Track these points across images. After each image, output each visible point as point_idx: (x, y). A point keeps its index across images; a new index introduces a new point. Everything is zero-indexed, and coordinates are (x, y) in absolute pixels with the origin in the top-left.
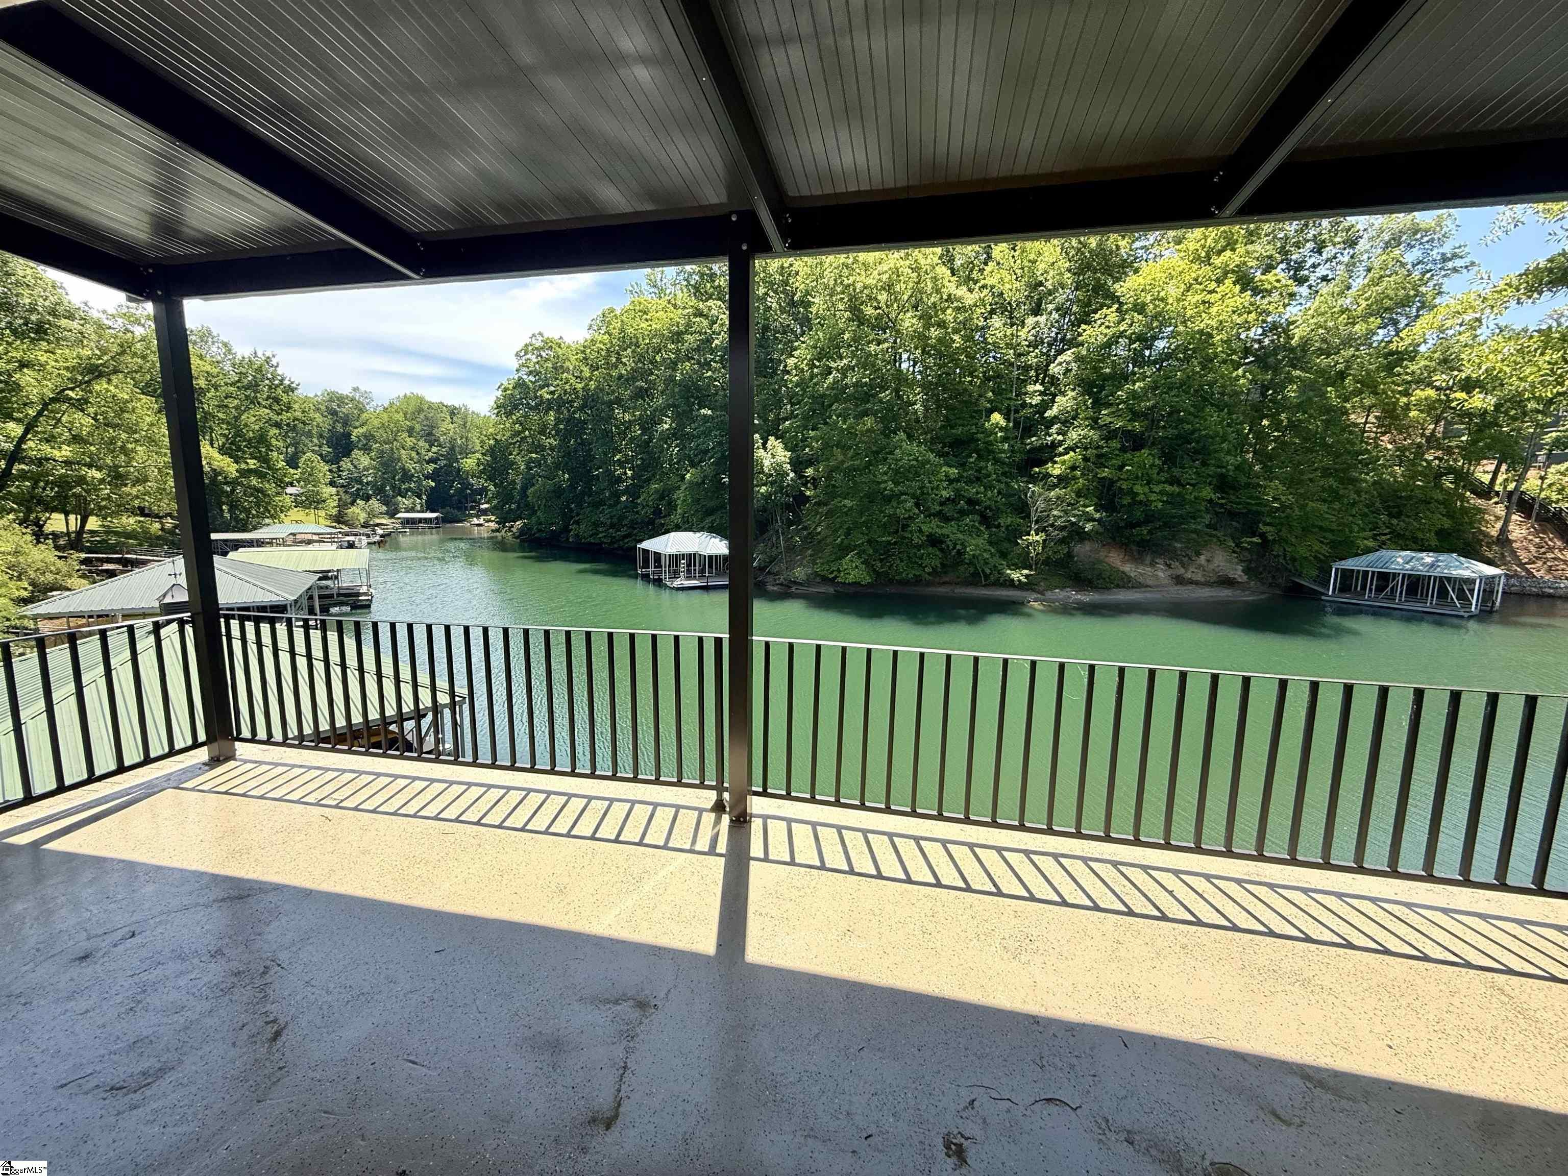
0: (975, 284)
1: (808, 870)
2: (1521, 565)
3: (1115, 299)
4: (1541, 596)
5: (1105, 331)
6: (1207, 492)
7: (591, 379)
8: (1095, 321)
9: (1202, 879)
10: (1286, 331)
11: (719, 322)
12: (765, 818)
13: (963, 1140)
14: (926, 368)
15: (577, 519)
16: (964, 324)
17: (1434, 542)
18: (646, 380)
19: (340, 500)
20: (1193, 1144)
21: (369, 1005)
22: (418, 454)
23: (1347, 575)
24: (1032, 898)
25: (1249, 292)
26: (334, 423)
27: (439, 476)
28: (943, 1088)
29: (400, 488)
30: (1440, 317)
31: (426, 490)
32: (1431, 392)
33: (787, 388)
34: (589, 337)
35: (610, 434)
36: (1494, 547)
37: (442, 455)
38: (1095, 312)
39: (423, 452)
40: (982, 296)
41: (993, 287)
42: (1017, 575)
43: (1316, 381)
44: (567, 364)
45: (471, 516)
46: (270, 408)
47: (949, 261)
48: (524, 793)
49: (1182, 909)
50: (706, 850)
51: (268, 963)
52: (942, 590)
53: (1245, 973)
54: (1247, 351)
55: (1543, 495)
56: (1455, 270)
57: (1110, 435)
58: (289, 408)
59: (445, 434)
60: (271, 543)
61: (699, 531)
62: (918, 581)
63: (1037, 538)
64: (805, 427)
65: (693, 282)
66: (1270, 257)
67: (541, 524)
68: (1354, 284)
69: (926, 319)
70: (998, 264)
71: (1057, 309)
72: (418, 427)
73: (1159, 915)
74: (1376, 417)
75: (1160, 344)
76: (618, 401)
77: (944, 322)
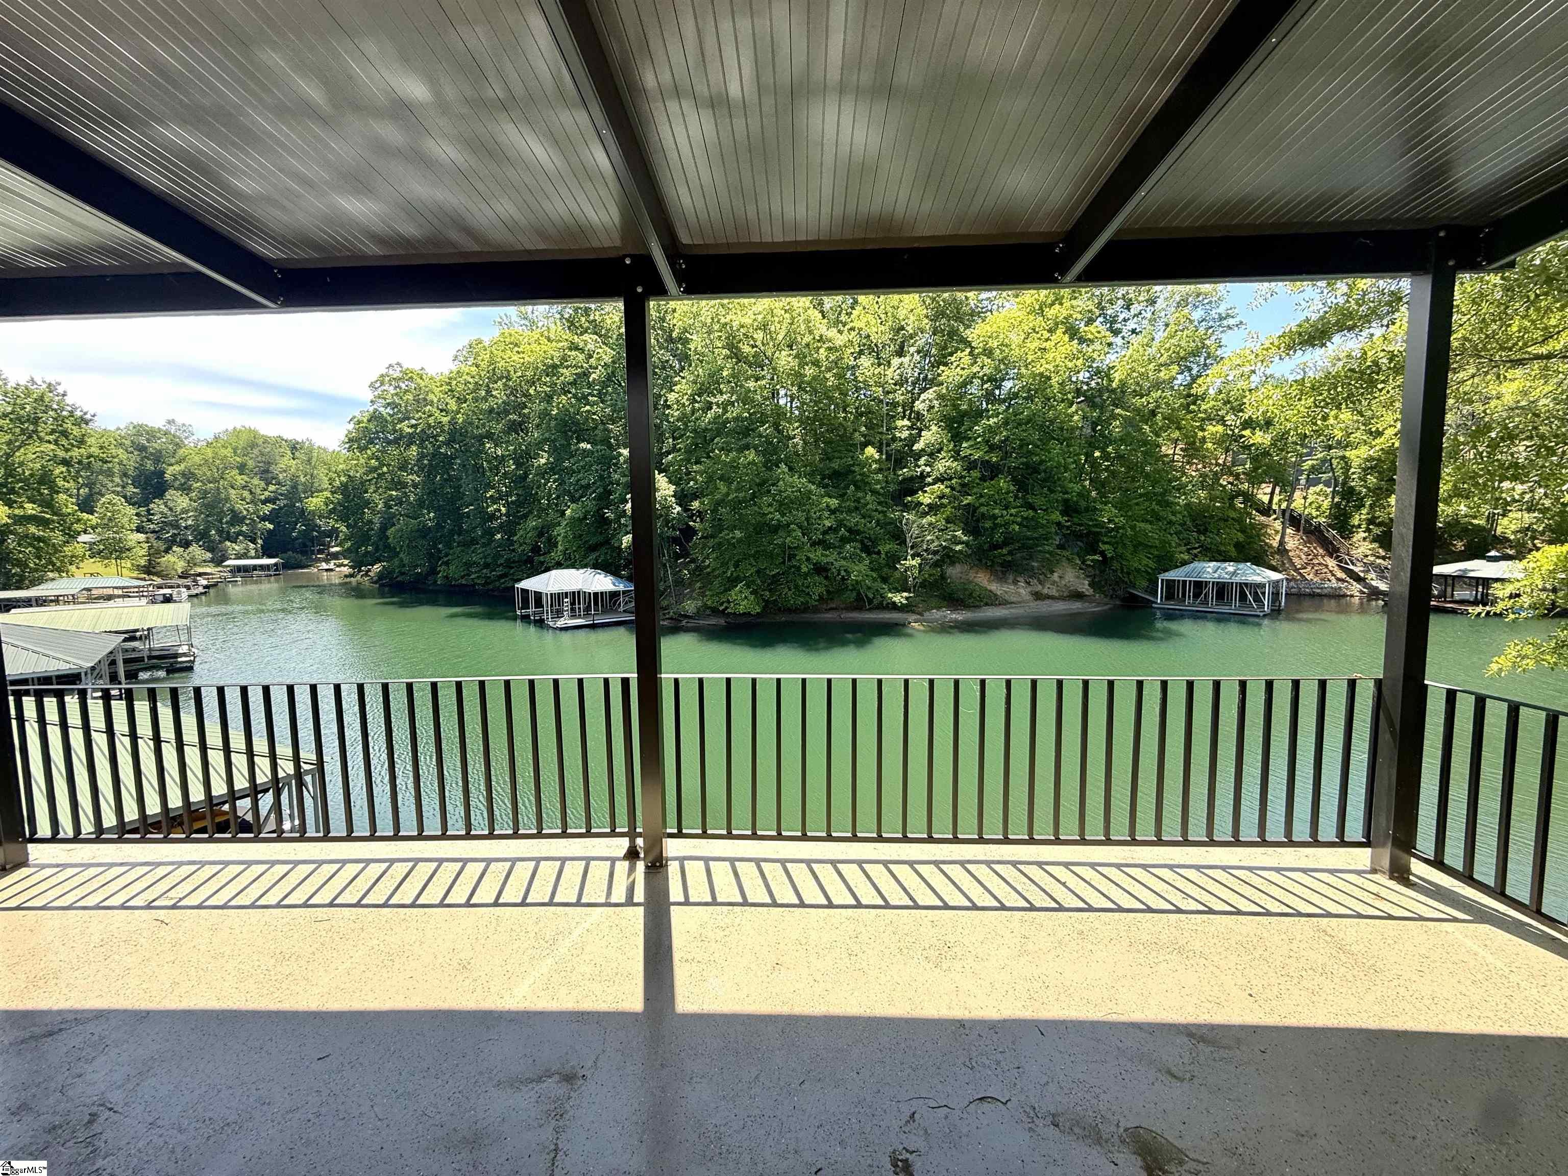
0: (844, 326)
1: (731, 908)
2: (1296, 570)
3: (968, 344)
4: (1313, 595)
5: (961, 372)
6: (1056, 516)
7: (458, 412)
8: (952, 363)
9: (1088, 868)
10: (1108, 375)
11: (595, 355)
12: (682, 860)
13: (908, 1155)
14: (803, 403)
15: (445, 559)
16: (836, 363)
17: (1233, 553)
18: (520, 413)
19: (150, 548)
20: (1109, 1115)
21: (239, 1136)
22: (251, 493)
23: (1170, 584)
24: (946, 907)
25: (1076, 341)
26: (142, 460)
27: (278, 517)
28: (885, 1107)
29: (228, 532)
30: (1225, 368)
31: (262, 534)
32: (1220, 428)
33: (669, 422)
34: (455, 369)
35: (481, 470)
36: (1277, 557)
37: (281, 495)
38: (951, 354)
39: (258, 491)
40: (851, 338)
41: (860, 329)
42: (899, 598)
43: (1134, 418)
44: (431, 397)
45: (319, 560)
46: (56, 442)
47: (819, 304)
48: (411, 864)
49: (1075, 898)
50: (623, 900)
51: (95, 1109)
52: (829, 616)
53: (1133, 949)
54: (1078, 392)
55: (1306, 513)
56: (1229, 327)
57: (971, 465)
58: (82, 442)
59: (285, 471)
60: (56, 600)
61: (582, 568)
62: (806, 608)
63: (914, 563)
64: (688, 461)
65: (567, 316)
66: (1090, 311)
67: (404, 566)
68: (1157, 337)
69: (800, 357)
70: (864, 308)
71: (918, 352)
72: (251, 463)
73: (1057, 906)
74: (1181, 449)
75: (1008, 384)
76: (489, 436)
77: (818, 361)
